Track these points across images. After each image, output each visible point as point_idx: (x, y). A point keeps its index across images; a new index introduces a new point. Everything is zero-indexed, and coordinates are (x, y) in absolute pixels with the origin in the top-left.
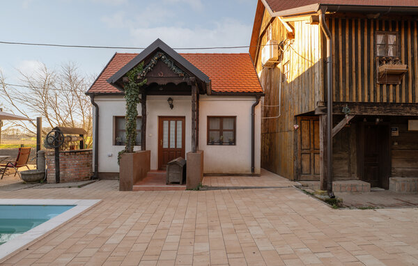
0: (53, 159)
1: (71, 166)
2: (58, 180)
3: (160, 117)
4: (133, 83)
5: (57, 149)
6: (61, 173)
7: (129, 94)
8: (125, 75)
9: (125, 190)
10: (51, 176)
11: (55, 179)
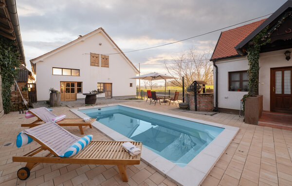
0: (193, 98)
1: (203, 102)
2: (196, 110)
3: (271, 69)
4: (257, 45)
5: (195, 93)
6: (198, 106)
7: (253, 54)
8: (251, 41)
9: (250, 124)
10: (193, 106)
11: (194, 109)
